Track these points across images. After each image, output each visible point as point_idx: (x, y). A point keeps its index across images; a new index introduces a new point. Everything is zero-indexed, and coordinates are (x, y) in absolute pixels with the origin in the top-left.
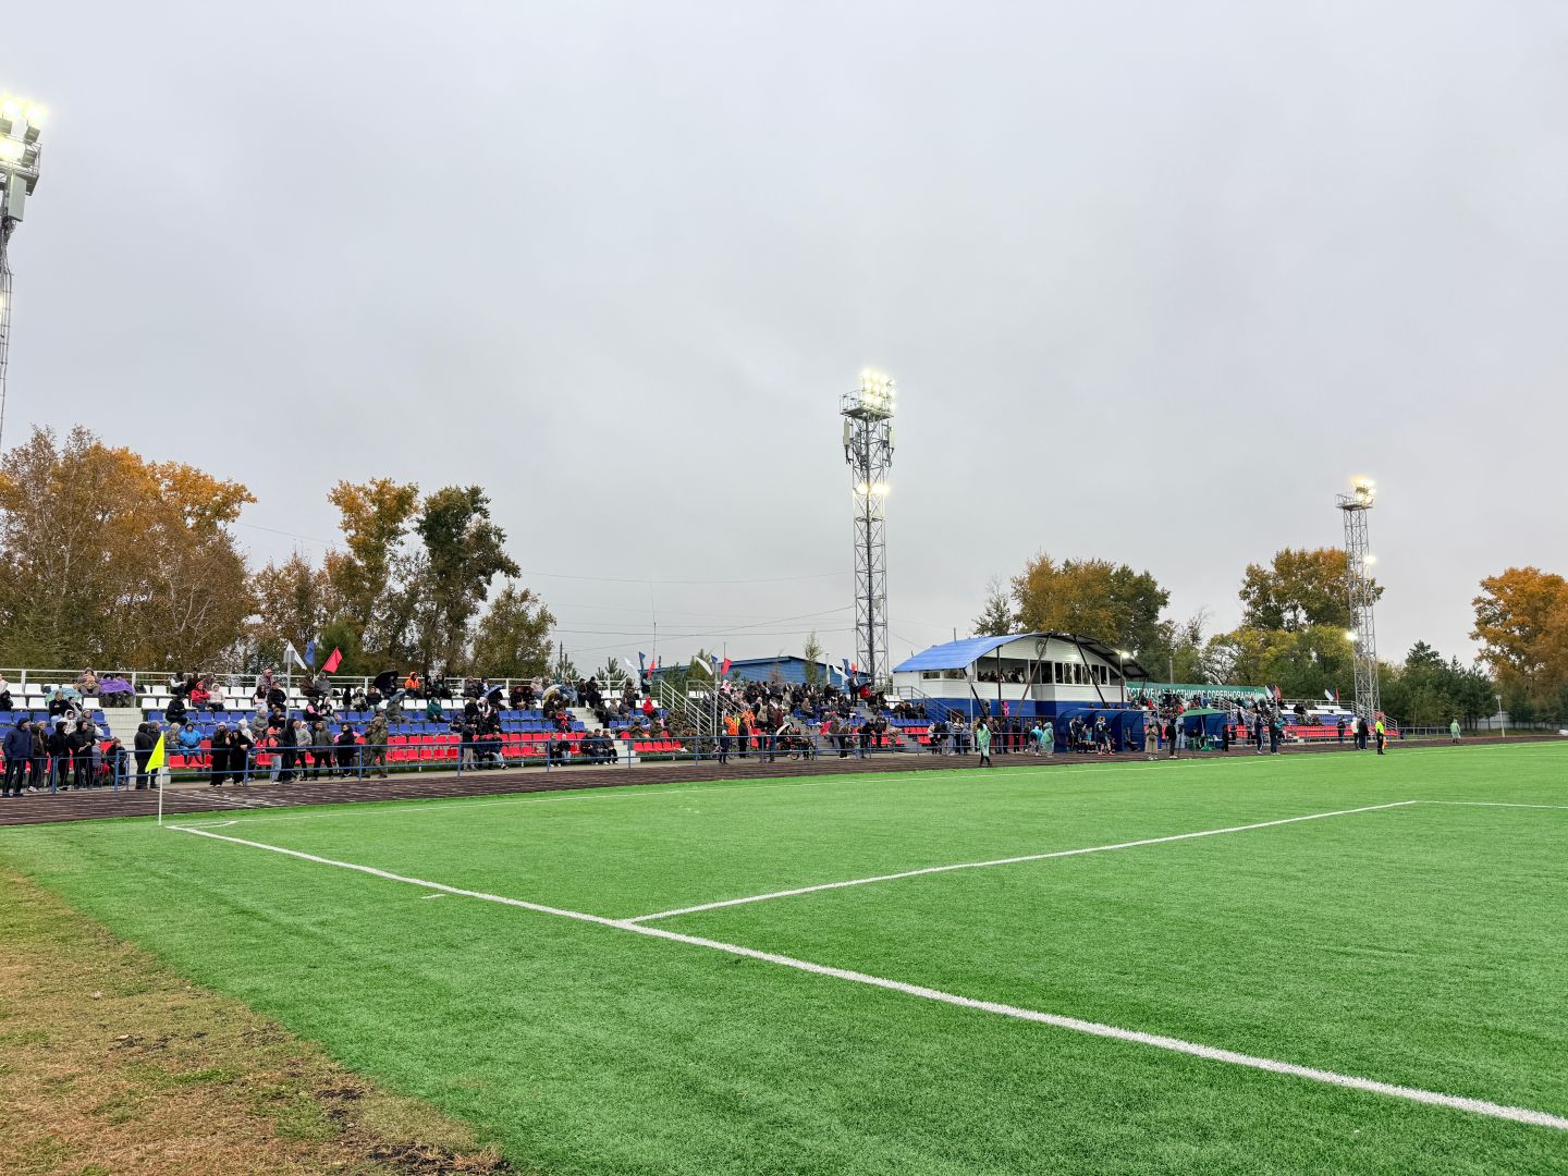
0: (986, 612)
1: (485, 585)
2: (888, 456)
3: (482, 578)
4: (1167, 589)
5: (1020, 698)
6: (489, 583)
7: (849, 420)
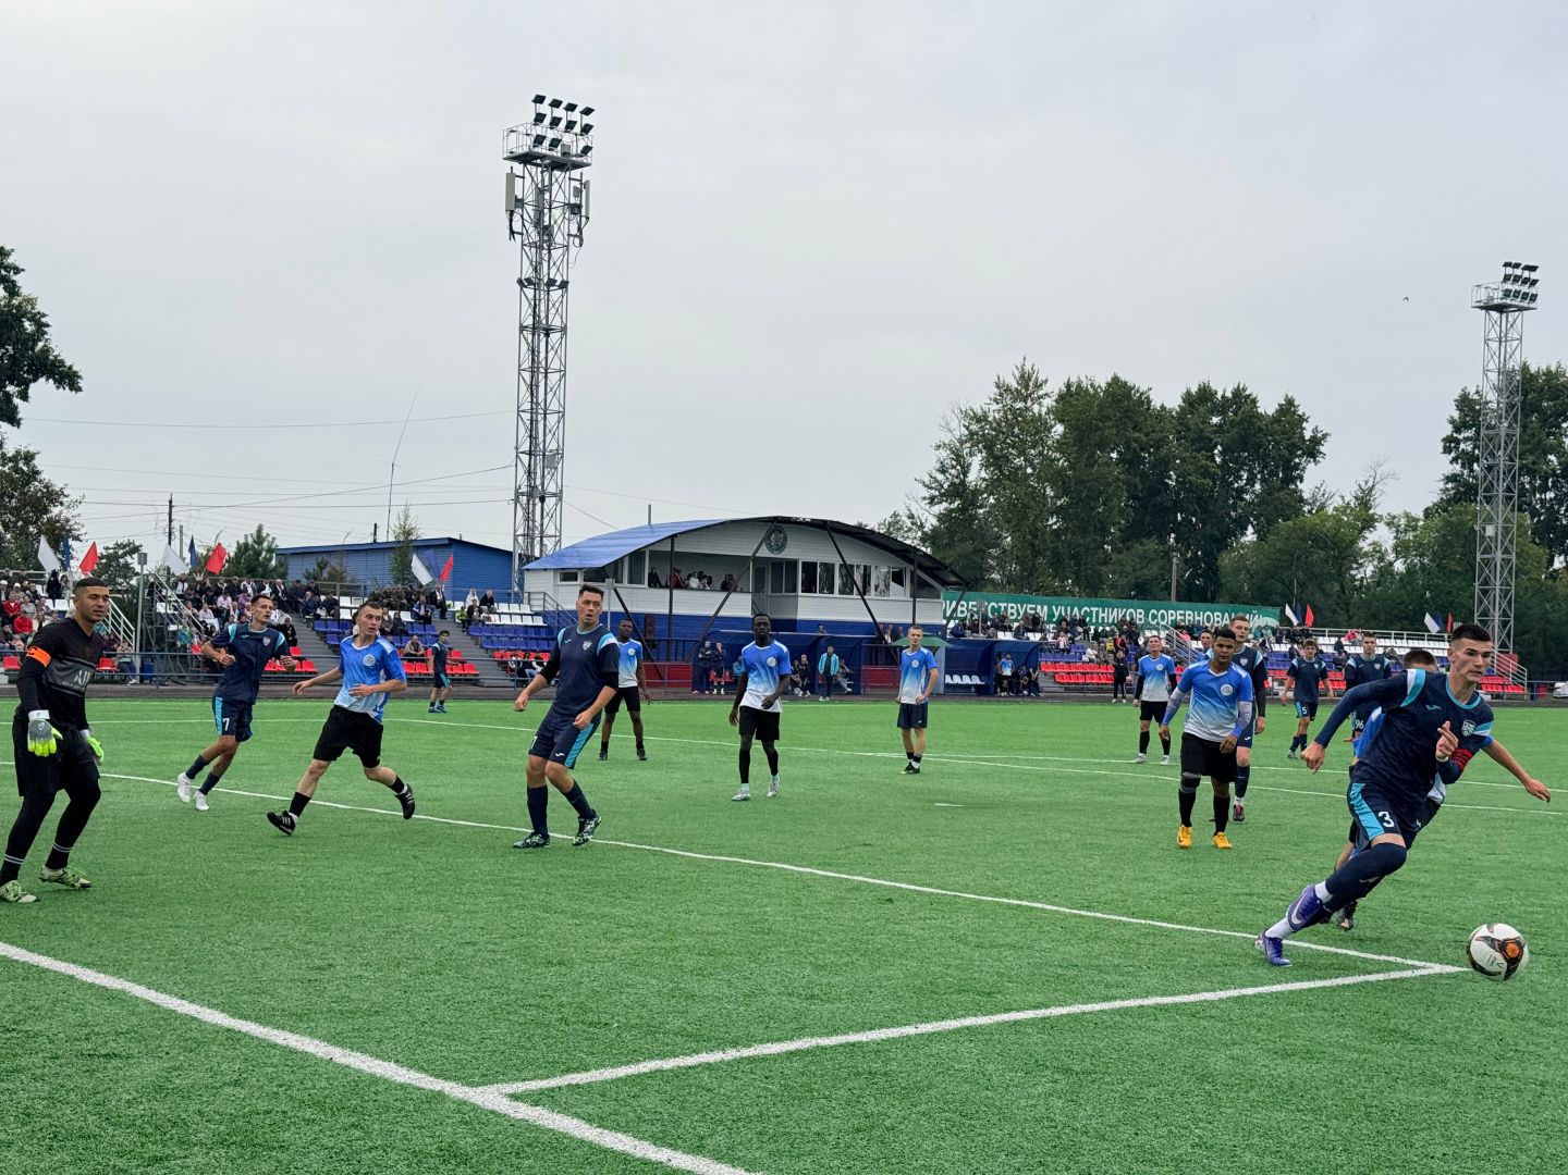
0: (938, 466)
1: (16, 401)
2: (580, 229)
3: (11, 389)
4: (1324, 429)
5: (712, 613)
6: (24, 396)
7: (518, 168)
